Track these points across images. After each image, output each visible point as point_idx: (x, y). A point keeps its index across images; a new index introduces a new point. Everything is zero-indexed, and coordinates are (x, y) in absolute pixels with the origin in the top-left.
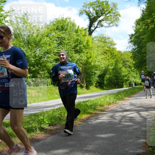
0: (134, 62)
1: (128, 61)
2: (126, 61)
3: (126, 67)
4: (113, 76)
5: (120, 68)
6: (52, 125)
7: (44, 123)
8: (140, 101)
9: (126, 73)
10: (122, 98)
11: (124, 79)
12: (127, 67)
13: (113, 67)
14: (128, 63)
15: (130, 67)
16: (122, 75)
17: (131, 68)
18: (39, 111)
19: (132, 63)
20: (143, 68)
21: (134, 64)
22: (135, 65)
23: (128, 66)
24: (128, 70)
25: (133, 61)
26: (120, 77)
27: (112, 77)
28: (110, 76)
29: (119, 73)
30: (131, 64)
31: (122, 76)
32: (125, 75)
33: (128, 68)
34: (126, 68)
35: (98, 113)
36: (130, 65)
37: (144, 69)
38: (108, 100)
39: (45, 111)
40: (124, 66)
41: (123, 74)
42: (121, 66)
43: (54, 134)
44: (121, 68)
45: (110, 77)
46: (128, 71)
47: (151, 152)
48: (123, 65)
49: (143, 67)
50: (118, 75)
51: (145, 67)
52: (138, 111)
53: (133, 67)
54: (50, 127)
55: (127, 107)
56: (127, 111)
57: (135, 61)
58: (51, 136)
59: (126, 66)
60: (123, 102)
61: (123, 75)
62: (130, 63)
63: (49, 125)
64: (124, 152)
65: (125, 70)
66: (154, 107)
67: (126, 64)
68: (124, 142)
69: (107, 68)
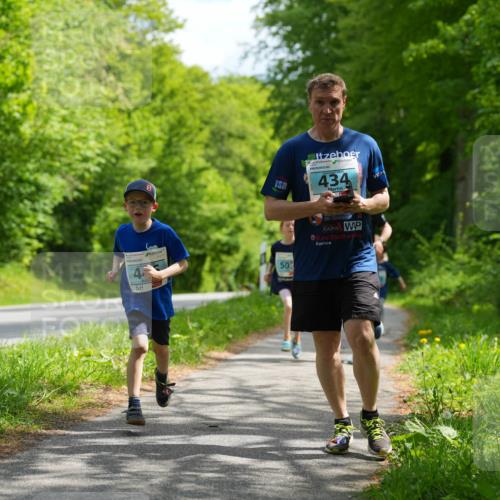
0: (276, 145)
1: (242, 138)
2: (230, 135)
3: (225, 172)
5: (192, 176)
8: (294, 378)
9: (225, 207)
10: (188, 349)
11: (208, 238)
12: (232, 170)
13: (153, 164)
14: (241, 150)
15: (249, 172)
16: (201, 216)
17: (254, 180)
19: (264, 152)
23: (241, 168)
24: (234, 187)
25: (273, 138)
26: (187, 224)
29: (181, 200)
30: (260, 156)
31: (197, 222)
32: (215, 219)
33: (236, 178)
34: (227, 178)
36: (253, 162)
38: (106, 358)
40: (219, 161)
41: (206, 209)
42: (201, 162)
44: (201, 170)
46: (239, 196)
48: (209, 159)
50: (174, 211)
55: (216, 408)
56: (215, 428)
59: (229, 163)
60: (194, 374)
61: (208, 218)
62: (254, 148)
65: (223, 187)
67: (227, 155)
69: (113, 160)
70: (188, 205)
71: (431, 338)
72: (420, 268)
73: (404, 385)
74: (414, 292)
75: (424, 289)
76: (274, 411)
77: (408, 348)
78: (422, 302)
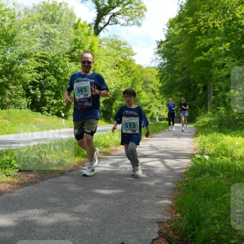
0: (160, 85)
1: (151, 83)
2: (148, 82)
3: (147, 92)
5: (138, 93)
6: (24, 171)
7: (11, 167)
8: (166, 144)
9: (147, 101)
12: (149, 91)
14: (151, 86)
15: (153, 92)
17: (154, 94)
18: (4, 148)
19: (157, 86)
21: (160, 88)
23: (151, 91)
24: (149, 96)
25: (159, 83)
28: (122, 103)
30: (156, 88)
32: (144, 104)
33: (150, 93)
34: (147, 93)
35: (100, 156)
36: (154, 89)
38: (117, 139)
39: (14, 148)
40: (145, 89)
41: (142, 101)
42: (141, 89)
43: (26, 186)
44: (141, 91)
46: (151, 98)
47: (179, 219)
48: (143, 88)
49: (174, 94)
51: (176, 94)
52: (162, 159)
53: (158, 92)
54: (20, 173)
55: (145, 152)
56: (145, 156)
57: (162, 83)
58: (21, 188)
59: (148, 89)
61: (142, 104)
62: (155, 85)
63: (20, 171)
64: (138, 219)
65: (147, 96)
66: (186, 153)
67: (147, 87)
68: (138, 203)
69: (118, 89)
70: (137, 100)
71: (202, 134)
72: (198, 116)
73: (195, 146)
74: (197, 122)
75: (200, 122)
76: (160, 152)
77: (196, 136)
78: (199, 125)
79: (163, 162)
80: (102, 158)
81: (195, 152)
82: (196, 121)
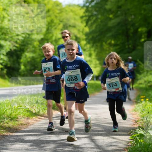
0: (87, 30)
1: (74, 27)
2: (70, 26)
4: (40, 55)
8: (96, 114)
14: (74, 31)
19: (82, 32)
20: (104, 43)
21: (87, 35)
22: (88, 37)
25: (85, 26)
27: (37, 58)
28: (34, 55)
30: (81, 34)
35: (5, 134)
36: (78, 36)
37: (107, 46)
45: (33, 57)
49: (106, 42)
51: (108, 42)
53: (83, 40)
56: (67, 132)
57: (90, 28)
62: (79, 30)
66: (123, 127)
69: (27, 36)
71: (145, 99)
72: (140, 74)
73: (135, 116)
74: (138, 82)
75: (142, 81)
77: (137, 103)
78: (141, 86)
79: (93, 140)
80: (7, 136)
81: (136, 126)
82: (138, 80)
